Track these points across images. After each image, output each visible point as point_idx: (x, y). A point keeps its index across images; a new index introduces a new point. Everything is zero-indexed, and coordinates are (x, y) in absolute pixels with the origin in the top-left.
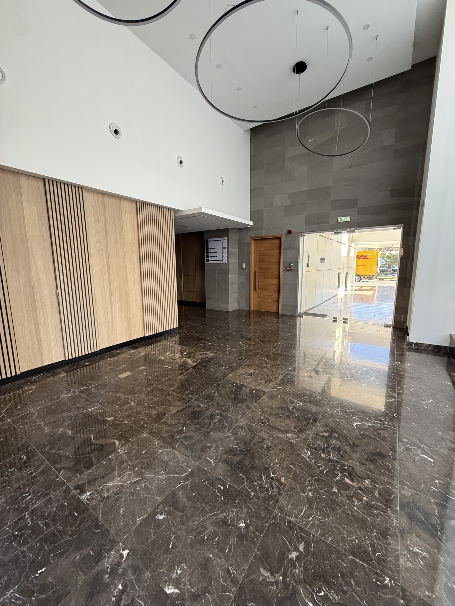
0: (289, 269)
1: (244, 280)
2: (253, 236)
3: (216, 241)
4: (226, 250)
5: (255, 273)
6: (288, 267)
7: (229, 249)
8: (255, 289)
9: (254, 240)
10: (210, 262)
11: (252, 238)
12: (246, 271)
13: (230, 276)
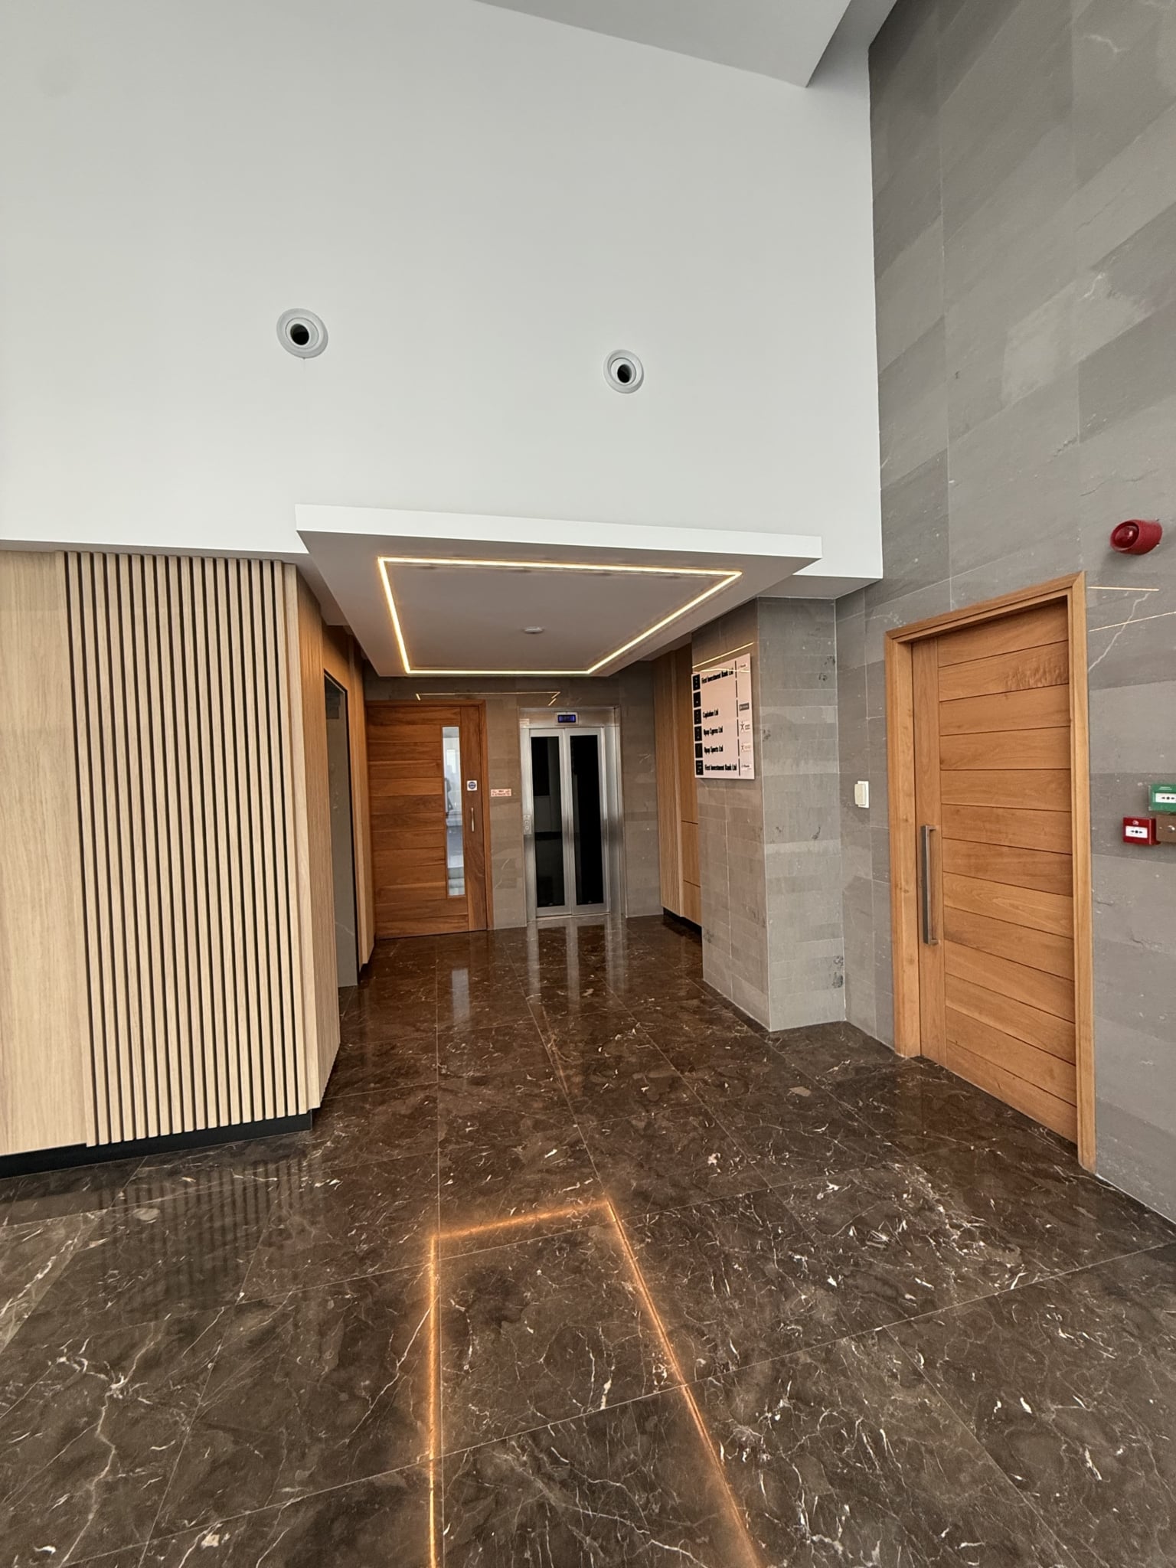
0: (1143, 833)
1: (866, 872)
2: (897, 622)
3: (716, 677)
4: (747, 717)
5: (922, 834)
6: (1128, 822)
7: (762, 711)
8: (926, 934)
9: (912, 644)
10: (707, 774)
11: (893, 635)
12: (872, 825)
13: (769, 849)
